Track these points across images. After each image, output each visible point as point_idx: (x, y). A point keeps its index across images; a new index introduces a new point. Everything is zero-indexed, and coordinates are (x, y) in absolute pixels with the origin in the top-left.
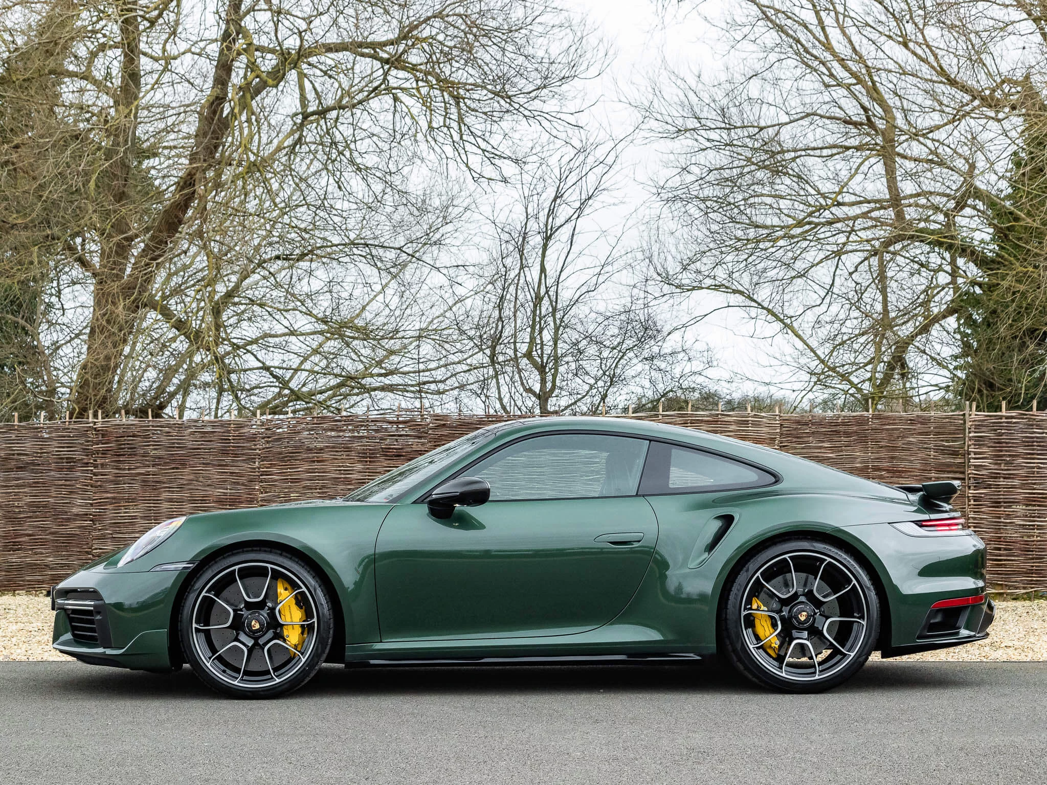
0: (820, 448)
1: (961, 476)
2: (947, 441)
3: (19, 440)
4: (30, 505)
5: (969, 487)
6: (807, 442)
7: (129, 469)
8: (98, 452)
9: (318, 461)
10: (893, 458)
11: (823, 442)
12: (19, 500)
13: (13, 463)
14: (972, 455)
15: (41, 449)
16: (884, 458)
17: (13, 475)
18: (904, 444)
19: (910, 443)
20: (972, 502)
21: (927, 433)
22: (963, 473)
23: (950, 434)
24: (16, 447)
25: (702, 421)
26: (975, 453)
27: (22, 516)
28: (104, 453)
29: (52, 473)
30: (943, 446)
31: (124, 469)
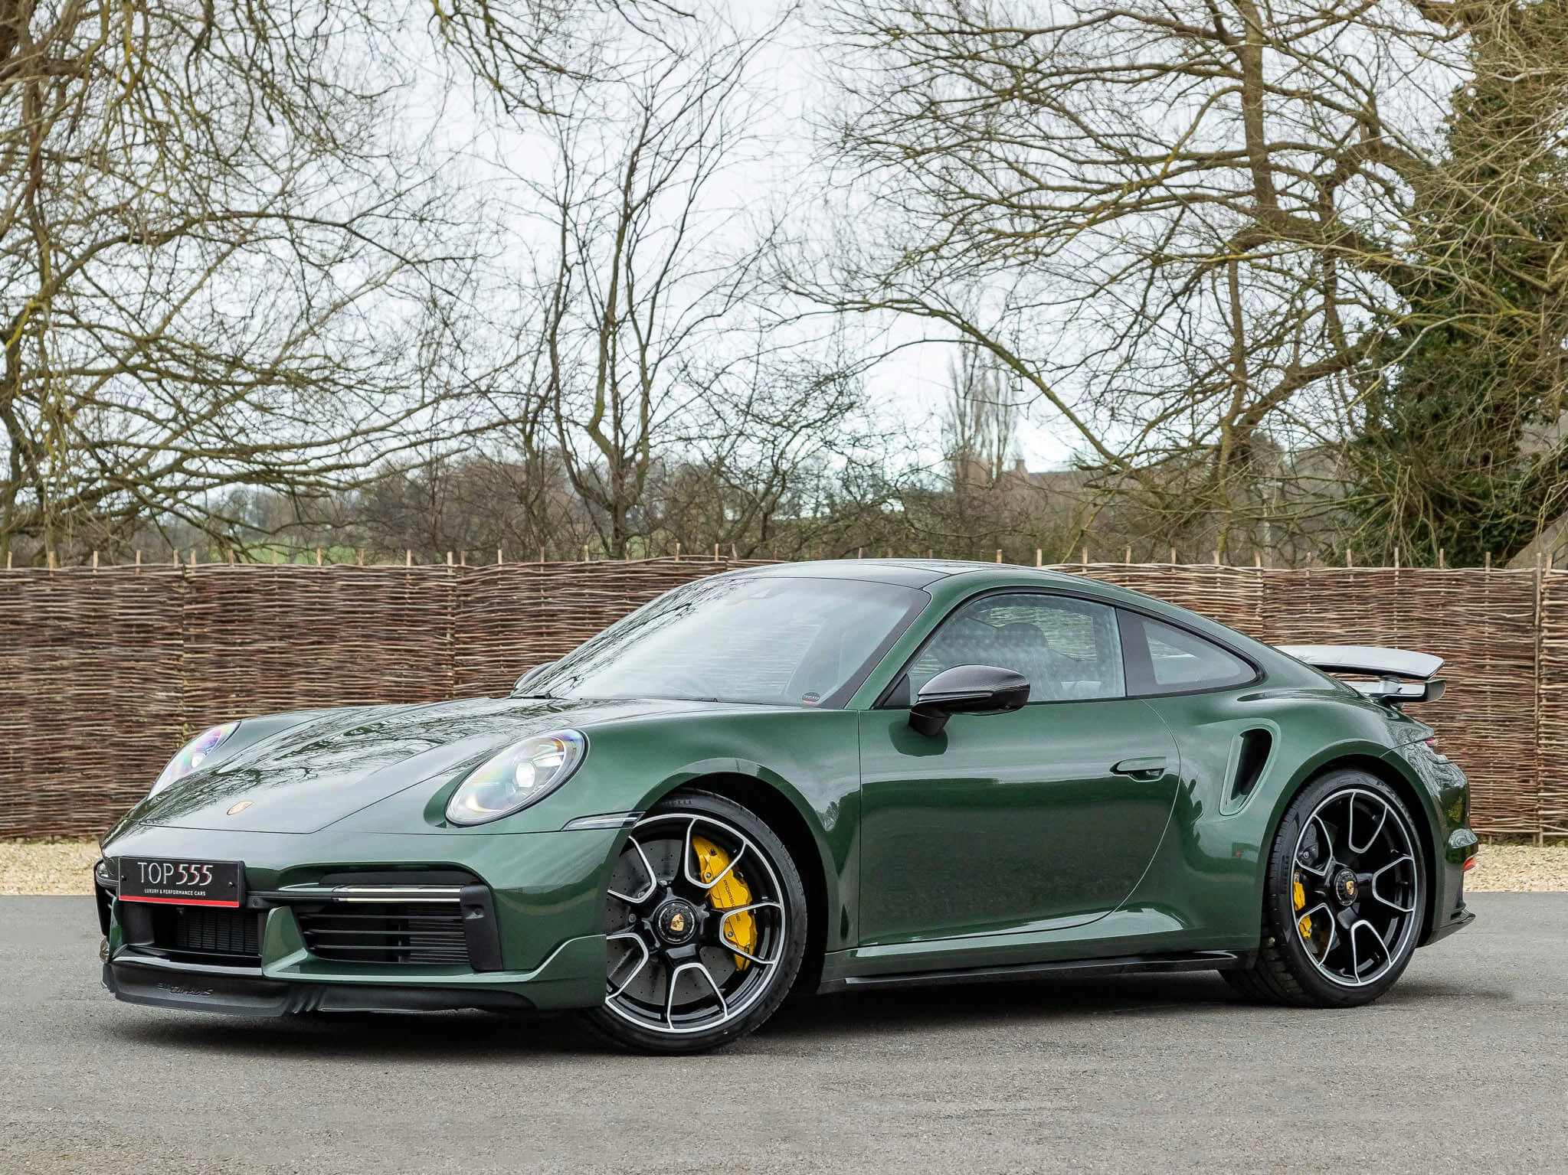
0: (1322, 619)
1: (1529, 663)
2: (1508, 612)
3: (61, 595)
4: (78, 699)
5: (1540, 680)
6: (1303, 611)
7: (241, 644)
8: (189, 616)
9: (549, 634)
10: (1429, 636)
11: (1326, 610)
12: (58, 691)
13: (48, 632)
14: (1545, 633)
15: (95, 610)
16: (1416, 636)
17: (47, 651)
18: (1446, 615)
19: (1455, 614)
20: (1544, 702)
21: (1480, 600)
22: (1532, 659)
23: (1514, 600)
24: (52, 607)
25: (1147, 578)
26: (1550, 630)
27: (63, 717)
28: (202, 616)
29: (114, 649)
30: (1504, 619)
31: (234, 644)
